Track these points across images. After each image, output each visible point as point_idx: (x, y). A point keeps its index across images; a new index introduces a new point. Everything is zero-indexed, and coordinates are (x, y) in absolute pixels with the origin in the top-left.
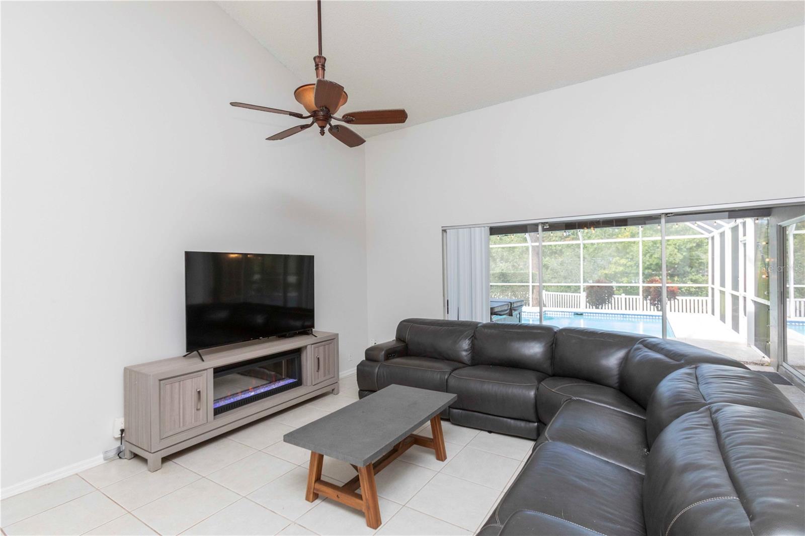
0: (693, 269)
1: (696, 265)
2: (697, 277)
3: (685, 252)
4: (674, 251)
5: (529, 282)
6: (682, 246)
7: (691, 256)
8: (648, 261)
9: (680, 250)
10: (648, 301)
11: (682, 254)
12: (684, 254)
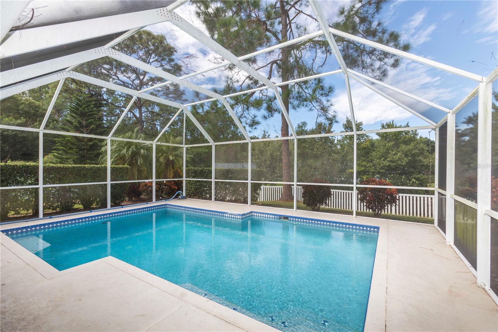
0: (416, 170)
1: (419, 167)
2: (419, 176)
3: (410, 157)
4: (402, 156)
5: (247, 180)
6: (408, 152)
7: (414, 160)
8: (383, 163)
9: (406, 156)
10: (365, 204)
11: (408, 159)
12: (409, 158)
